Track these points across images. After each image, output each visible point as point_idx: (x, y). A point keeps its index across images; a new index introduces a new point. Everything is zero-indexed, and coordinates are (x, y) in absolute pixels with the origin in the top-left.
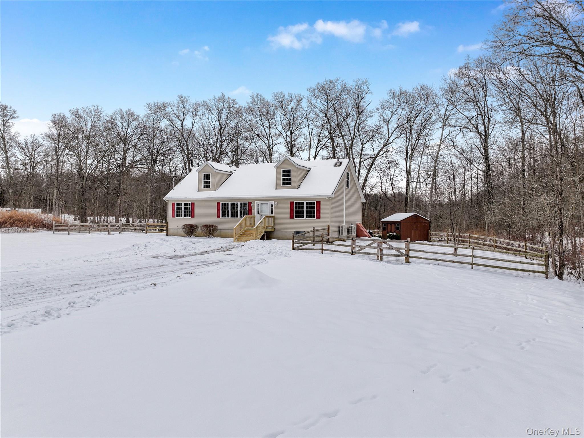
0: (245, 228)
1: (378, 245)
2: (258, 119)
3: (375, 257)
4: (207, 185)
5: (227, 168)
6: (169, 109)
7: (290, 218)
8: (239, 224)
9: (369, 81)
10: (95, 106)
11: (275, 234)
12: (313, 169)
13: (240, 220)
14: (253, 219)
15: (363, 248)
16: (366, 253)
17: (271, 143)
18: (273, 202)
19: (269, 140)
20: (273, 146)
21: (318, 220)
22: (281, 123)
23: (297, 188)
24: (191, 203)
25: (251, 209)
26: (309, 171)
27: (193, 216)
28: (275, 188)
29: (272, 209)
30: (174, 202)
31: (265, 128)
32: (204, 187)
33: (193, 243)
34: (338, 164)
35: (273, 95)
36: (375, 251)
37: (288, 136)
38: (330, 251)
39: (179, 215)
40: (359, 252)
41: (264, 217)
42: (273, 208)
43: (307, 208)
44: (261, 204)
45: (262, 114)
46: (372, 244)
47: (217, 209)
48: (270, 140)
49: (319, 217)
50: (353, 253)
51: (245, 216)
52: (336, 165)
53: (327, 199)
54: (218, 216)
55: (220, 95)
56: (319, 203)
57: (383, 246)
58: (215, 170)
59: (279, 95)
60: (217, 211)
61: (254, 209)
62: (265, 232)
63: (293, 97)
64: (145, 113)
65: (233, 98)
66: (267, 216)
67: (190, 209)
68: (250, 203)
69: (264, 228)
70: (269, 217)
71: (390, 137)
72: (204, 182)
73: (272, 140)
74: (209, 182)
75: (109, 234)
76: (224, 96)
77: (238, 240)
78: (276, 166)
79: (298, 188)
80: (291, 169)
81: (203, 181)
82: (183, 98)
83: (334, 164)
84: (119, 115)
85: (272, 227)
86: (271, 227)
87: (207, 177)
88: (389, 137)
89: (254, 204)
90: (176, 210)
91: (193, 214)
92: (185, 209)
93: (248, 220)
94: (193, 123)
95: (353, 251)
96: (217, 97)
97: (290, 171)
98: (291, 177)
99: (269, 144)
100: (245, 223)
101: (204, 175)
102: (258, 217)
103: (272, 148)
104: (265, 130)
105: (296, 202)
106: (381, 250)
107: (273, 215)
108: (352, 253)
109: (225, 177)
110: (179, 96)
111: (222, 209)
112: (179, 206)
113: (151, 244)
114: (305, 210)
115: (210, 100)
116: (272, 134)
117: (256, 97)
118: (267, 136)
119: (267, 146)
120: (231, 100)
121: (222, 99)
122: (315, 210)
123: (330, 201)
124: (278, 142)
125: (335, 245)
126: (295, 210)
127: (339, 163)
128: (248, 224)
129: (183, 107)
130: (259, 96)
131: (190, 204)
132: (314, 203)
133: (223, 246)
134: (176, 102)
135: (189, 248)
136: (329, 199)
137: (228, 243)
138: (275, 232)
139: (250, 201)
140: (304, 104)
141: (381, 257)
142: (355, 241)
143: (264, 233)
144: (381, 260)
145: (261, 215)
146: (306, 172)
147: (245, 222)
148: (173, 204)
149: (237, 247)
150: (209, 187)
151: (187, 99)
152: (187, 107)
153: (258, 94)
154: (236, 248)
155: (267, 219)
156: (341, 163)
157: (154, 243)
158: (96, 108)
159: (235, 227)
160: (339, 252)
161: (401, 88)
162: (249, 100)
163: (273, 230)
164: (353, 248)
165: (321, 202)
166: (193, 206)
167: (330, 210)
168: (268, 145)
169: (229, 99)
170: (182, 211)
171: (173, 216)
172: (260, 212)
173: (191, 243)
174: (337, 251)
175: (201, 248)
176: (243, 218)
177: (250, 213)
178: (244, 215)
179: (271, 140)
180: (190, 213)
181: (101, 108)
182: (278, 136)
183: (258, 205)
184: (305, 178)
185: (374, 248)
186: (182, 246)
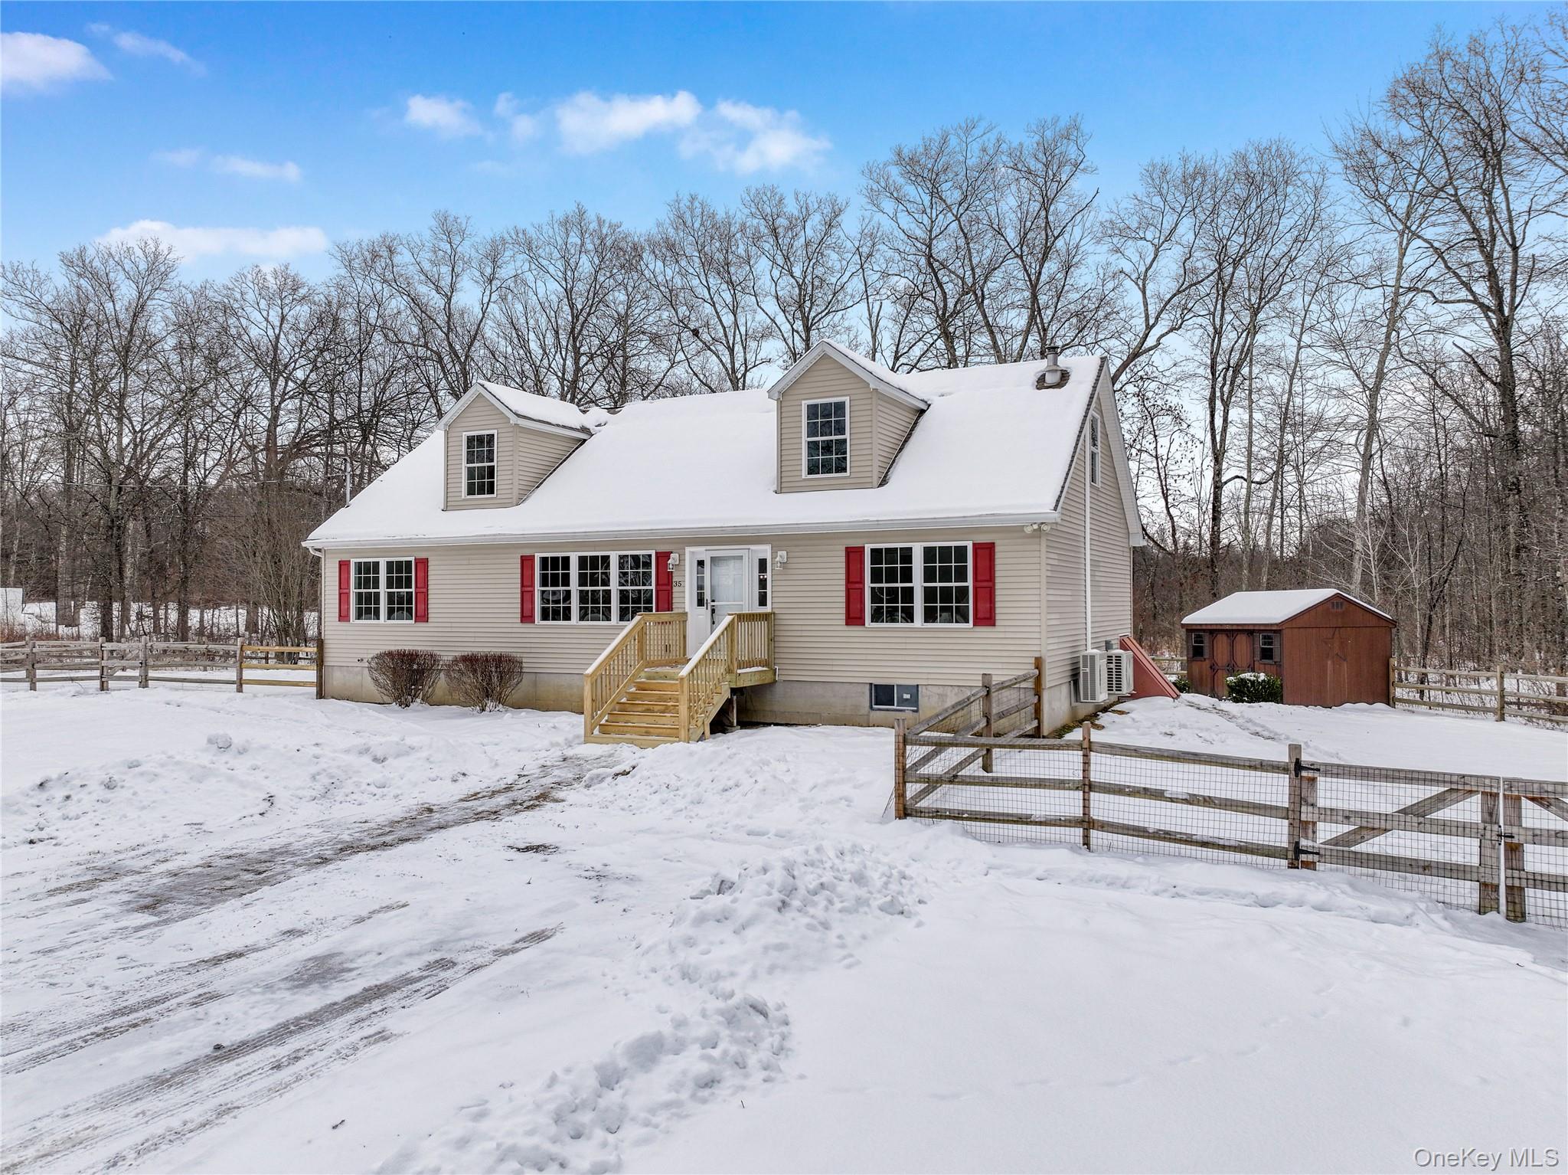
0: (640, 670)
1: (1490, 815)
2: (695, 282)
3: (1468, 892)
4: (482, 483)
5: (567, 414)
6: (403, 258)
7: (847, 624)
8: (610, 657)
9: (1085, 128)
10: (150, 242)
11: (780, 700)
12: (937, 404)
13: (617, 632)
14: (676, 626)
15: (1369, 825)
16: (1393, 863)
17: (742, 360)
18: (765, 551)
19: (731, 350)
20: (746, 371)
21: (984, 631)
22: (773, 289)
23: (876, 482)
24: (412, 559)
25: (666, 582)
26: (922, 412)
27: (423, 617)
28: (775, 487)
29: (763, 583)
30: (345, 558)
31: (719, 310)
32: (471, 492)
33: (376, 760)
34: (1050, 379)
35: (745, 195)
36: (1465, 851)
37: (797, 332)
38: (1140, 832)
39: (367, 608)
40: (1343, 853)
41: (729, 618)
42: (768, 576)
43: (929, 575)
44: (713, 559)
45: (707, 263)
46: (1439, 801)
47: (522, 586)
48: (736, 349)
49: (986, 618)
50: (1303, 857)
51: (637, 618)
52: (1041, 383)
53: (1028, 530)
54: (527, 617)
55: (571, 209)
56: (986, 552)
57: (1527, 823)
58: (513, 419)
59: (765, 198)
60: (522, 593)
61: (680, 584)
62: (733, 691)
63: (810, 205)
64: (333, 273)
65: (614, 221)
66: (741, 617)
67: (409, 586)
68: (662, 557)
69: (729, 671)
70: (752, 617)
71: (1154, 325)
72: (471, 471)
73: (745, 348)
74: (491, 470)
75: (102, 689)
76: (581, 214)
77: (604, 729)
78: (779, 388)
79: (881, 485)
80: (847, 399)
81: (464, 465)
82: (451, 219)
83: (1033, 379)
84: (251, 285)
85: (766, 663)
86: (760, 664)
87: (480, 446)
88: (1149, 328)
89: (681, 559)
90: (353, 591)
91: (421, 607)
92: (389, 585)
93: (654, 633)
94: (486, 300)
95: (1304, 843)
96: (559, 215)
97: (840, 407)
98: (847, 436)
99: (733, 363)
100: (641, 649)
101: (470, 440)
102: (697, 617)
103: (744, 375)
104: (719, 317)
105: (873, 550)
106: (1514, 851)
107: (768, 609)
108: (1297, 857)
109: (556, 449)
110: (436, 216)
111: (544, 583)
112: (368, 572)
113: (142, 774)
114: (918, 583)
115: (539, 228)
116: (743, 330)
117: (688, 207)
118: (726, 336)
119: (726, 369)
120: (607, 225)
121: (575, 222)
122: (970, 583)
123: (1044, 543)
124: (762, 355)
125: (1172, 800)
126: (868, 584)
127: (1059, 374)
128: (654, 651)
129: (449, 251)
130: (696, 204)
131: (409, 563)
132: (961, 552)
133: (532, 769)
134: (427, 235)
135: (349, 786)
136: (1037, 532)
137: (557, 744)
138: (779, 689)
139: (663, 548)
140: (850, 225)
141: (1515, 893)
142: (1313, 780)
143: (728, 695)
144: (1517, 914)
145: (713, 611)
146: (909, 418)
147: (642, 643)
148: (344, 565)
149: (592, 779)
150: (491, 491)
151: (464, 226)
152: (465, 249)
153: (693, 199)
154: (588, 786)
155: (743, 627)
156: (1065, 376)
157: (162, 765)
158: (152, 247)
159: (590, 671)
160: (1204, 844)
161: (1185, 160)
162: (665, 215)
163: (768, 679)
164: (1301, 827)
165: (997, 549)
166: (421, 574)
167: (1044, 586)
168: (729, 366)
169: (600, 223)
170: (377, 595)
171: (343, 617)
172: (707, 596)
173: (366, 759)
174: (1188, 840)
175: (415, 785)
176: (630, 625)
177: (666, 602)
178: (635, 612)
179: (738, 348)
180: (410, 602)
181: (170, 250)
182: (765, 335)
183: (701, 563)
184: (906, 441)
185: (1461, 829)
186: (314, 778)
